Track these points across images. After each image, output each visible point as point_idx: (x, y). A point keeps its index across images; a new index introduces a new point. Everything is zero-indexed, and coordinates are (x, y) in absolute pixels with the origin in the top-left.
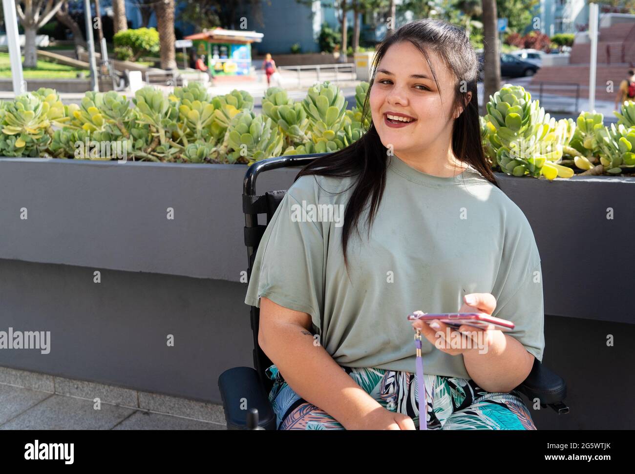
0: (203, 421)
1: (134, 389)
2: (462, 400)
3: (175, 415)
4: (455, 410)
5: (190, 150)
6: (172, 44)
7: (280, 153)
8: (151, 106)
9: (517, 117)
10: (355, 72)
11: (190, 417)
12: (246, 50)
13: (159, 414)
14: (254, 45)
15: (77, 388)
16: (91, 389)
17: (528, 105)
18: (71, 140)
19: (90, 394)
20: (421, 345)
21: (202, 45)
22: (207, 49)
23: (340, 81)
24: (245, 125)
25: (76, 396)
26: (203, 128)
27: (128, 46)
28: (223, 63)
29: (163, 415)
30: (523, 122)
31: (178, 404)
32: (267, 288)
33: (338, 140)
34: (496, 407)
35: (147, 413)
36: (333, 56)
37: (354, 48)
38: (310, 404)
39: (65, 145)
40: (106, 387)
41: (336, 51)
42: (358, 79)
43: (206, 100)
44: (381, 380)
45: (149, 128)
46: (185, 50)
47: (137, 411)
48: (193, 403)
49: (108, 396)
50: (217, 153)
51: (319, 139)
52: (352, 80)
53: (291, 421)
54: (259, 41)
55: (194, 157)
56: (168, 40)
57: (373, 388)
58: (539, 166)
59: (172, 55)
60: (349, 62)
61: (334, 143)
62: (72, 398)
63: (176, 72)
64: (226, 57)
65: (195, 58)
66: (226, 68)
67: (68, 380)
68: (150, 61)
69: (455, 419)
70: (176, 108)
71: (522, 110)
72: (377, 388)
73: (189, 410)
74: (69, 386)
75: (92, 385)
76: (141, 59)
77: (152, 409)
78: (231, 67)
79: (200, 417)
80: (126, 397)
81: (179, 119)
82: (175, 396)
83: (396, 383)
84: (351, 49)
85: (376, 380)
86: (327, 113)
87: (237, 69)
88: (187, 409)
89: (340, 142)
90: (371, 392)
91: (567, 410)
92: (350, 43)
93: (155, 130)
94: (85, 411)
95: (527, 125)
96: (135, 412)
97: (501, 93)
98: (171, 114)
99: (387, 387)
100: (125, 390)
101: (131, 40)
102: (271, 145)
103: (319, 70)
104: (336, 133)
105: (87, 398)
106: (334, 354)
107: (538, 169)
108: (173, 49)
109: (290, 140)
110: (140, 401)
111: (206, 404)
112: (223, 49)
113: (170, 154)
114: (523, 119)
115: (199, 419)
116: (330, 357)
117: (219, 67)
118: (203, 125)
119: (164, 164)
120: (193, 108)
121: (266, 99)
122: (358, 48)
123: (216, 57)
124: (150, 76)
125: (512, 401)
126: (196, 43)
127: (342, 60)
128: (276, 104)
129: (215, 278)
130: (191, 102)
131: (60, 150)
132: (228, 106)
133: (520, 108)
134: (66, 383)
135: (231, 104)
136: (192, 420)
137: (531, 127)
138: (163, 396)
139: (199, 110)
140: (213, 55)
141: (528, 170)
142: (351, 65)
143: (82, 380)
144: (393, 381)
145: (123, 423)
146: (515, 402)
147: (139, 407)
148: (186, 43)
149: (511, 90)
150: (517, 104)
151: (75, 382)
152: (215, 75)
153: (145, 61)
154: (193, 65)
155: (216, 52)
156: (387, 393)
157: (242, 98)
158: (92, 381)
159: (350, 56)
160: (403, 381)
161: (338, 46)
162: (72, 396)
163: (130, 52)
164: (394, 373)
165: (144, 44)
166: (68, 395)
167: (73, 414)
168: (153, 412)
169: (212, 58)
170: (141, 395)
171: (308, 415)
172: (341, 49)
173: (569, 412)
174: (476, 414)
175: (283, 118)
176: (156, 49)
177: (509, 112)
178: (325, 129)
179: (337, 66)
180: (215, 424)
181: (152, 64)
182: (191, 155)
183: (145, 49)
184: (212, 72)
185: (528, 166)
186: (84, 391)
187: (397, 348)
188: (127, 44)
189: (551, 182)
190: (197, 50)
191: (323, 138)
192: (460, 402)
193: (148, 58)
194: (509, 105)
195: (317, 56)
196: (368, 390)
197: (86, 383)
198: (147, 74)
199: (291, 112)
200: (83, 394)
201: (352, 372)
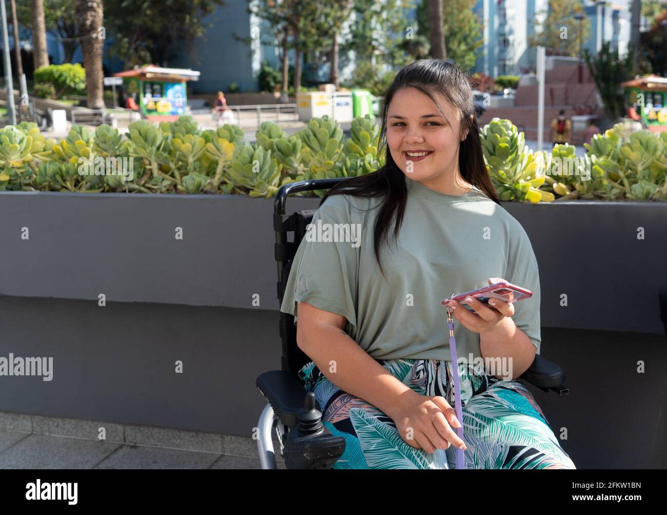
0: (193, 450)
1: (119, 423)
2: (480, 384)
3: (163, 447)
4: (475, 393)
5: (188, 182)
6: (100, 81)
7: (278, 183)
8: (146, 139)
9: (506, 147)
10: (298, 113)
11: (180, 448)
12: (181, 89)
13: (147, 447)
14: (190, 84)
15: (57, 426)
16: (73, 426)
17: (515, 136)
18: (58, 174)
19: (72, 432)
20: (453, 327)
21: (134, 83)
22: (138, 87)
23: (282, 121)
24: (247, 156)
25: (55, 434)
26: (195, 161)
27: (51, 83)
28: (156, 103)
29: (151, 448)
30: (510, 151)
31: (167, 435)
32: (306, 294)
33: (336, 170)
34: (508, 392)
35: (134, 447)
36: (274, 96)
37: (295, 87)
38: (350, 395)
39: (51, 178)
40: (90, 423)
41: (277, 91)
42: (300, 120)
43: (197, 134)
44: (411, 369)
45: (142, 161)
46: (114, 88)
47: (123, 445)
48: (182, 434)
49: (91, 432)
50: (210, 185)
51: (318, 169)
52: (294, 121)
53: (333, 408)
54: (195, 79)
55: (191, 188)
56: (96, 77)
57: (405, 376)
58: (525, 191)
59: (100, 93)
60: (290, 102)
61: (333, 173)
62: (51, 437)
63: (105, 112)
64: (159, 95)
65: (125, 96)
66: (160, 107)
67: (47, 418)
68: (74, 100)
69: (475, 402)
70: (169, 141)
71: (510, 141)
72: (409, 376)
73: (178, 441)
74: (49, 424)
75: (73, 422)
76: (65, 97)
77: (139, 441)
78: (165, 106)
79: (191, 447)
80: (112, 432)
81: (170, 153)
82: (164, 428)
83: (426, 370)
84: (292, 89)
85: (407, 369)
86: (327, 144)
87: (171, 109)
88: (176, 440)
89: (339, 173)
90: (403, 379)
91: (567, 391)
92: (292, 83)
93: (147, 162)
94: (69, 448)
95: (515, 154)
96: (121, 447)
97: (490, 126)
98: (164, 147)
99: (418, 373)
100: (111, 425)
101: (53, 76)
102: (273, 175)
103: (259, 111)
104: (335, 163)
105: (68, 435)
106: (368, 349)
107: (524, 194)
108: (101, 86)
109: (285, 171)
110: (126, 434)
111: (197, 433)
112: (156, 87)
113: (162, 187)
114: (511, 149)
115: (189, 449)
116: (365, 352)
117: (151, 106)
118: (195, 158)
119: (158, 195)
120: (185, 141)
121: (261, 133)
122: (300, 88)
123: (149, 95)
124: (76, 115)
125: (519, 387)
126: (126, 80)
127: (283, 100)
128: (270, 137)
129: (213, 305)
130: (184, 136)
131: (44, 184)
132: (220, 140)
133: (509, 138)
134: (45, 421)
135: (223, 138)
136: (182, 451)
137: (519, 156)
138: (151, 428)
139: (191, 144)
140: (145, 93)
141: (513, 195)
142: (294, 105)
143: (63, 417)
144: (422, 368)
145: (111, 457)
146: (522, 388)
147: (125, 441)
148: (115, 81)
149: (500, 123)
150: (506, 135)
151: (55, 420)
152: (147, 115)
153: (68, 99)
154: (123, 104)
155: (148, 90)
156: (418, 378)
157: (233, 131)
158: (75, 418)
159: (292, 96)
160: (431, 367)
161: (279, 86)
162: (52, 435)
163: (53, 90)
164: (423, 362)
165: (68, 81)
166: (47, 434)
167: (56, 451)
168: (141, 445)
169: (145, 97)
170: (128, 429)
171: (349, 403)
172: (281, 89)
173: (568, 393)
174: (492, 397)
175: (279, 150)
176: (82, 86)
177: (498, 142)
178: (325, 159)
179: (278, 106)
180: (206, 453)
181: (77, 102)
182: (188, 185)
183: (70, 87)
184: (144, 111)
185: (514, 191)
186: (65, 429)
187: (423, 342)
188: (49, 81)
189: (535, 205)
190: (127, 88)
191: (323, 168)
192: (478, 386)
193: (72, 96)
194: (498, 136)
195: (256, 96)
196: (401, 378)
197: (68, 420)
198: (73, 112)
199: (287, 145)
200: (63, 432)
201: (384, 364)
